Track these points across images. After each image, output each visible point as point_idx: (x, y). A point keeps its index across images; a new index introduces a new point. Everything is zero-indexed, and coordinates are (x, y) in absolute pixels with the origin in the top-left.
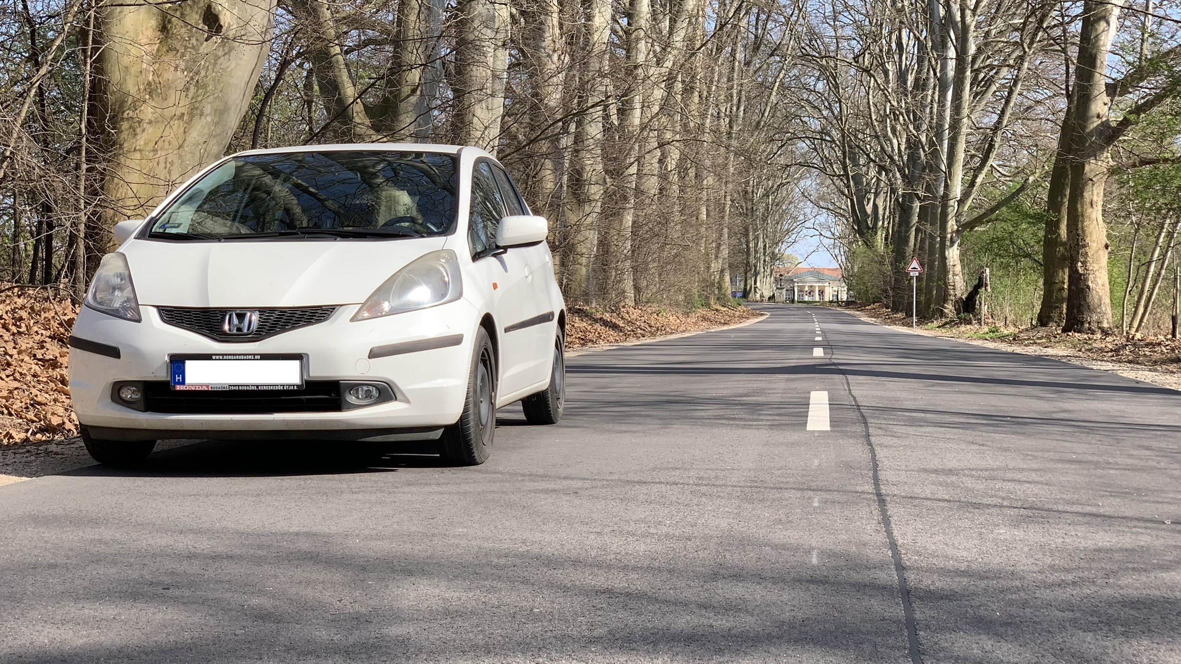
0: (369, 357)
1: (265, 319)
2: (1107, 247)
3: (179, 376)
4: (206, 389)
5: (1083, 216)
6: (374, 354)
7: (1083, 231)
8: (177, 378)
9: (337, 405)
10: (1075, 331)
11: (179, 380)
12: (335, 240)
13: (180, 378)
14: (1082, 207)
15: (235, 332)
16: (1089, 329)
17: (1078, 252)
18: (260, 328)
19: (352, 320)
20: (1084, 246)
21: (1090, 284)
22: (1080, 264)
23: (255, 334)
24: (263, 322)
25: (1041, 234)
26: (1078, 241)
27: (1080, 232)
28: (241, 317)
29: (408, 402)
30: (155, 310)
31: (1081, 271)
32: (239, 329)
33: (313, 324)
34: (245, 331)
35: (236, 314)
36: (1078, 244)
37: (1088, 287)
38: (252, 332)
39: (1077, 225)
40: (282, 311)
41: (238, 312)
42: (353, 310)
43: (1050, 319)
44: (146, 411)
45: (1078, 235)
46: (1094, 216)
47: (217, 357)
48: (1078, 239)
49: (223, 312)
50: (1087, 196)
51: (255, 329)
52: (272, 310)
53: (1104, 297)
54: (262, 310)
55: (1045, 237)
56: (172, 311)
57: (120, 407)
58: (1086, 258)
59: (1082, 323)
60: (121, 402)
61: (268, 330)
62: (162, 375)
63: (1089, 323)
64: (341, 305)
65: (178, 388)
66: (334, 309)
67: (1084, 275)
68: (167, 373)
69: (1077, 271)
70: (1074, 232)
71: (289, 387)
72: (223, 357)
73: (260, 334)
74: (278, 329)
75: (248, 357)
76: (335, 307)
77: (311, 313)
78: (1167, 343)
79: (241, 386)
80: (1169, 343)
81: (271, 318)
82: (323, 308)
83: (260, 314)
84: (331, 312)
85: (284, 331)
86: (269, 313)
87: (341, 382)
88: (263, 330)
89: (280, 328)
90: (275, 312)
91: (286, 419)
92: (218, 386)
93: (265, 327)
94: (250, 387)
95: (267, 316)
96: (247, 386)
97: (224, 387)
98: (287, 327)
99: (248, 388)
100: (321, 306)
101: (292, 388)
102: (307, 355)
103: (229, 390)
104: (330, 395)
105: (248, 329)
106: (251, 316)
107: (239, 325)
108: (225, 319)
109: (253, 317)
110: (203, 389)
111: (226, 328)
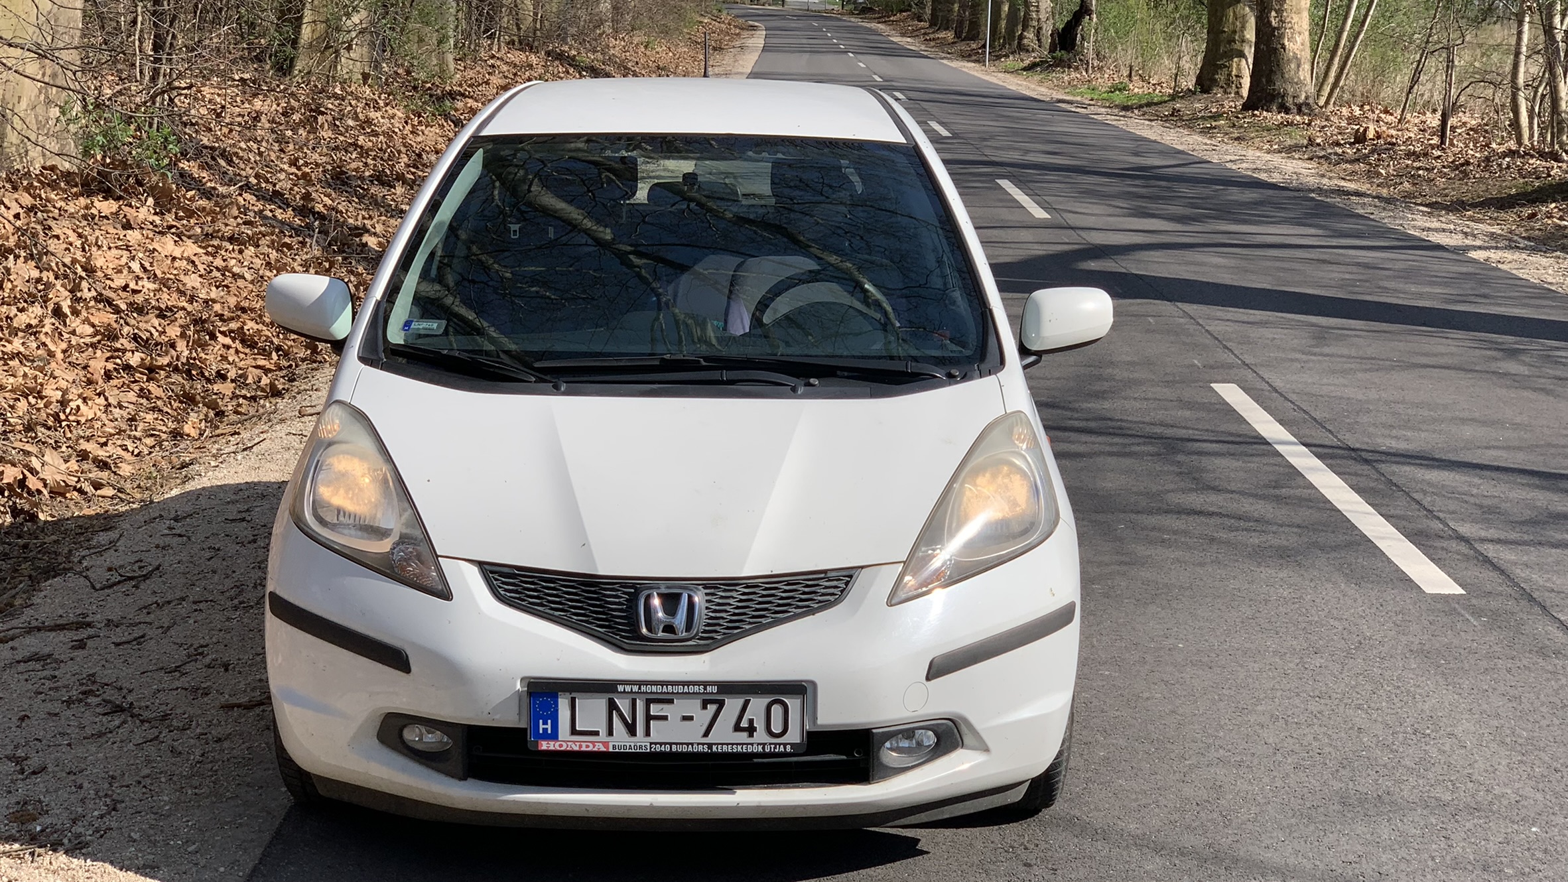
0: (928, 679)
1: (719, 604)
3: (545, 723)
4: (603, 749)
6: (937, 670)
8: (541, 726)
9: (862, 773)
10: (1262, 109)
11: (545, 730)
12: (795, 392)
13: (549, 726)
15: (661, 634)
16: (1281, 106)
18: (713, 622)
19: (890, 603)
21: (1286, 43)
22: (1273, 14)
23: (702, 638)
24: (715, 611)
28: (670, 601)
29: (986, 749)
30: (474, 571)
31: (1274, 23)
32: (669, 628)
33: (812, 612)
34: (682, 630)
35: (658, 594)
37: (1283, 47)
38: (697, 634)
40: (750, 584)
41: (664, 590)
42: (888, 577)
43: (1214, 82)
44: (466, 779)
47: (628, 688)
49: (634, 588)
51: (701, 628)
52: (730, 583)
53: (1302, 60)
54: (711, 585)
56: (513, 576)
57: (401, 760)
59: (1273, 97)
60: (406, 752)
61: (727, 628)
62: (510, 718)
63: (1283, 96)
64: (862, 567)
65: (544, 745)
66: (851, 577)
67: (1278, 28)
68: (519, 714)
69: (1269, 23)
71: (775, 748)
72: (640, 688)
73: (712, 638)
74: (747, 627)
75: (692, 689)
76: (851, 572)
77: (807, 586)
78: (1437, 153)
79: (676, 744)
80: (1439, 153)
81: (731, 601)
82: (829, 575)
83: (707, 594)
84: (847, 583)
85: (760, 628)
86: (725, 591)
87: (874, 731)
88: (718, 628)
89: (750, 623)
90: (737, 588)
91: (762, 804)
92: (628, 745)
93: (721, 622)
94: (695, 746)
95: (722, 597)
96: (688, 744)
97: (641, 747)
98: (764, 621)
99: (690, 749)
100: (825, 571)
101: (782, 749)
102: (813, 685)
103: (651, 752)
104: (849, 754)
105: (689, 627)
106: (690, 597)
107: (669, 620)
108: (637, 606)
109: (696, 599)
110: (595, 749)
111: (644, 626)
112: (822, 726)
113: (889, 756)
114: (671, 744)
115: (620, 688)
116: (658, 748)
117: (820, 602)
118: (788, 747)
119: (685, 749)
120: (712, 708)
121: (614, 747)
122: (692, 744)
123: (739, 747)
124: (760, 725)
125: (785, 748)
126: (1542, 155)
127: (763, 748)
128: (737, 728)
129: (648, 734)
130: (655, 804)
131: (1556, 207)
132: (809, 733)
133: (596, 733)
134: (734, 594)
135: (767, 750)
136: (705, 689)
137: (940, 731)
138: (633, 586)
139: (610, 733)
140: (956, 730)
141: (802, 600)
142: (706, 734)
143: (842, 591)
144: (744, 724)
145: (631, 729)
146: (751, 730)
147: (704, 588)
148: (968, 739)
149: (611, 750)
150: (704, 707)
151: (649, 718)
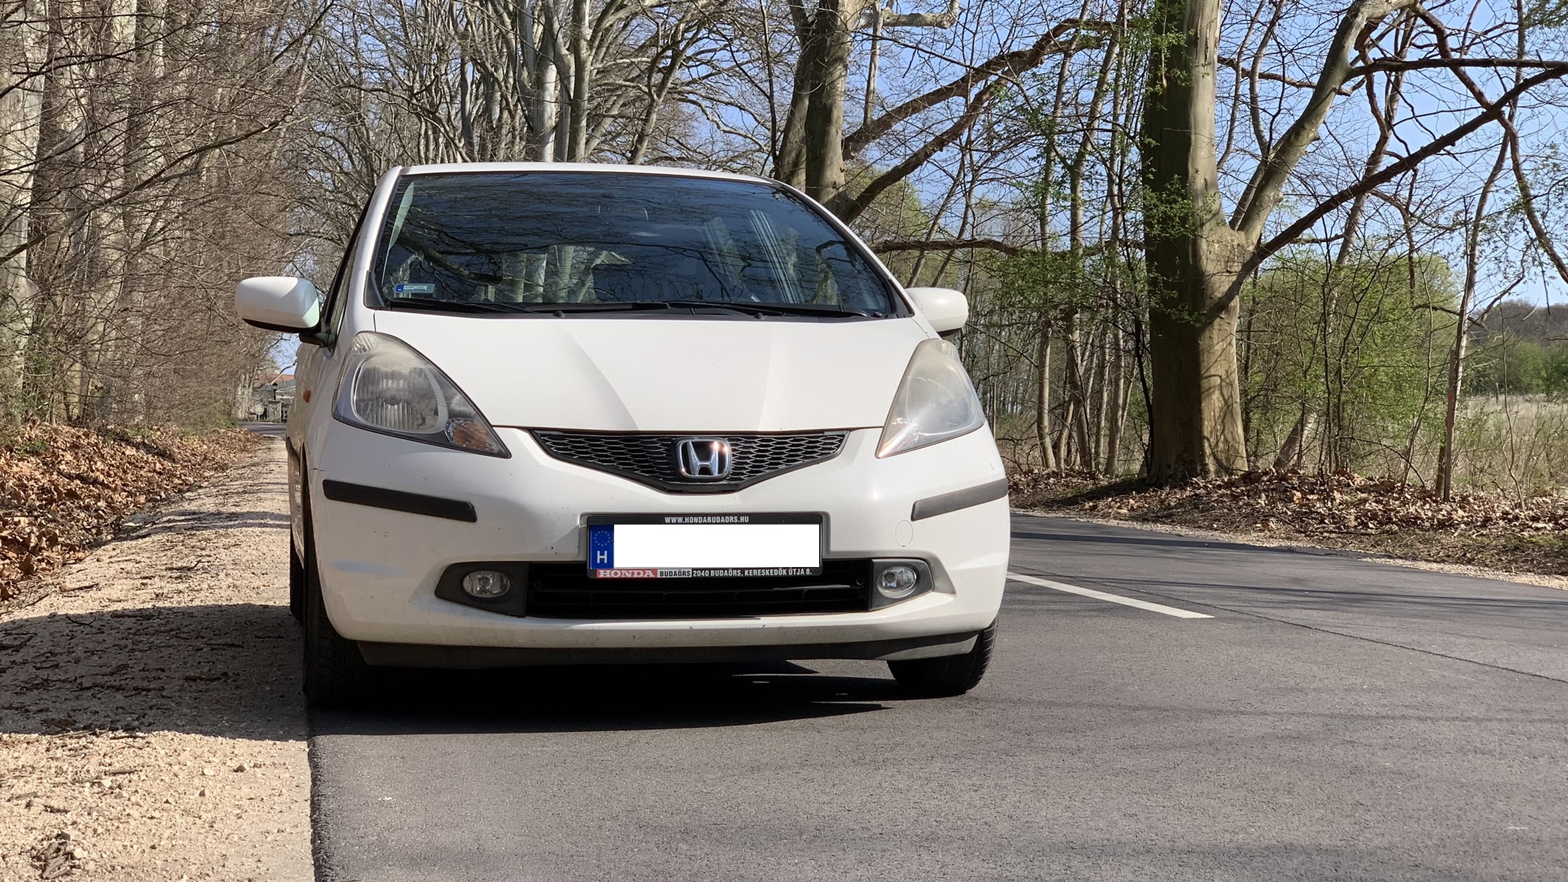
0: (913, 519)
1: (742, 453)
3: (602, 554)
4: (652, 576)
6: (921, 512)
8: (599, 557)
9: (862, 601)
11: (602, 560)
13: (605, 557)
15: (698, 475)
18: (738, 467)
19: (877, 455)
23: (731, 479)
29: (953, 592)
30: (526, 437)
32: (705, 470)
33: (817, 461)
34: (716, 474)
35: (694, 443)
38: (727, 476)
40: (765, 438)
41: (696, 439)
42: (872, 437)
44: (527, 616)
47: (674, 520)
49: (669, 439)
51: (731, 470)
52: (750, 436)
54: (734, 437)
57: (456, 607)
60: (466, 601)
61: (751, 472)
64: (851, 430)
65: (602, 574)
66: (843, 436)
68: (581, 547)
71: (797, 571)
72: (684, 520)
73: (740, 479)
74: (767, 471)
75: (728, 519)
76: (844, 432)
77: (810, 442)
79: (714, 569)
81: (752, 450)
82: (825, 433)
83: (732, 445)
84: (841, 441)
85: (776, 473)
86: (746, 442)
87: (873, 561)
88: (744, 471)
89: (769, 468)
90: (755, 440)
91: (784, 626)
92: (673, 571)
93: (746, 466)
94: (730, 570)
95: (744, 447)
96: (724, 569)
97: (684, 573)
98: (779, 467)
99: (726, 574)
100: (822, 431)
101: (803, 573)
102: (827, 515)
103: (693, 578)
104: (852, 583)
105: (721, 470)
106: (720, 447)
107: (703, 463)
108: (675, 454)
109: (725, 450)
110: (646, 576)
111: (683, 470)
112: (833, 553)
113: (883, 588)
114: (710, 569)
115: (668, 520)
116: (699, 574)
117: (821, 454)
118: (808, 570)
119: (722, 574)
121: (661, 573)
122: (728, 569)
123: (767, 571)
125: (805, 572)
127: (787, 572)
132: (825, 560)
134: (753, 445)
135: (790, 574)
136: (739, 519)
137: (919, 569)
138: (672, 439)
140: (930, 572)
141: (807, 452)
143: (837, 447)
147: (729, 440)
148: (937, 584)
149: (659, 576)
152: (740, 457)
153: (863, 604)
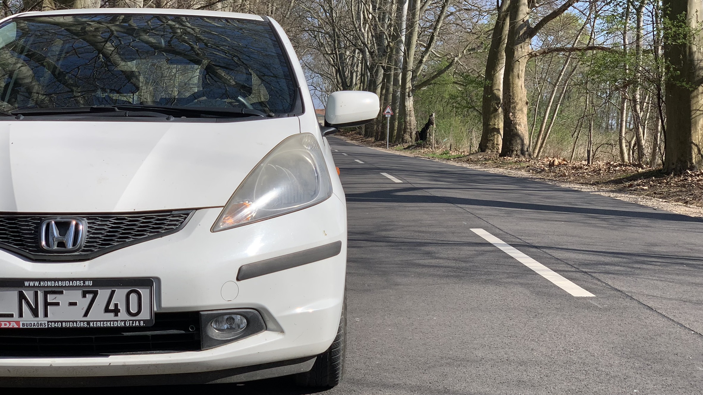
0: (238, 279)
1: (96, 229)
2: (527, 103)
4: (16, 326)
5: (513, 84)
6: (244, 274)
7: (513, 94)
9: (195, 343)
10: (508, 156)
12: (168, 120)
14: (513, 79)
15: (55, 248)
16: (517, 155)
17: (510, 106)
18: (91, 241)
19: (213, 229)
20: (513, 103)
21: (517, 127)
22: (511, 114)
23: (83, 250)
24: (94, 233)
25: (481, 93)
26: (510, 100)
27: (511, 94)
28: (63, 226)
29: (282, 331)
31: (511, 119)
32: (61, 244)
33: (161, 235)
34: (70, 246)
35: (56, 223)
36: (510, 102)
37: (516, 128)
38: (80, 248)
39: (509, 90)
40: (119, 217)
41: (59, 219)
42: (213, 215)
43: (486, 147)
45: (510, 96)
46: (520, 84)
47: (32, 284)
48: (510, 98)
50: (516, 71)
51: (84, 244)
52: (106, 216)
53: (525, 135)
54: (91, 217)
55: (484, 96)
58: (515, 110)
59: (513, 151)
61: (102, 244)
63: (517, 151)
64: (197, 209)
66: (188, 214)
67: (513, 121)
69: (509, 118)
70: (508, 94)
71: (133, 323)
72: (40, 284)
73: (91, 251)
74: (115, 244)
75: (75, 283)
76: (188, 212)
77: (158, 220)
78: (586, 167)
79: (65, 322)
80: (587, 167)
81: (105, 227)
82: (173, 213)
83: (89, 223)
84: (185, 218)
85: (124, 245)
86: (102, 221)
87: (202, 313)
88: (95, 244)
89: (118, 241)
90: (110, 219)
91: (127, 364)
92: (33, 323)
93: (98, 240)
94: (78, 323)
95: (99, 225)
96: (73, 322)
97: (41, 324)
98: (127, 240)
99: (75, 325)
100: (171, 211)
101: (137, 324)
102: (158, 280)
103: (48, 328)
104: (186, 329)
105: (75, 243)
106: (77, 225)
107: (61, 238)
108: (41, 230)
109: (81, 227)
110: (11, 326)
111: (44, 243)
112: (165, 308)
113: (214, 332)
114: (62, 322)
115: (27, 284)
116: (53, 325)
117: (166, 229)
118: (142, 323)
119: (71, 325)
120: (89, 297)
121: (23, 324)
122: (76, 322)
123: (109, 323)
124: (122, 307)
125: (139, 323)
126: (634, 165)
127: (125, 324)
128: (107, 310)
129: (46, 315)
130: (53, 365)
131: (641, 182)
132: (157, 314)
133: (11, 316)
134: (108, 223)
135: (127, 325)
136: (84, 283)
137: (249, 316)
138: (40, 219)
139: (21, 315)
140: (260, 317)
141: (153, 228)
142: (86, 315)
143: (181, 223)
144: (112, 307)
145: (36, 314)
146: (116, 311)
147: (88, 219)
148: (270, 325)
149: (21, 327)
150: (84, 296)
151: (47, 304)
152: (93, 233)
153: (197, 346)
